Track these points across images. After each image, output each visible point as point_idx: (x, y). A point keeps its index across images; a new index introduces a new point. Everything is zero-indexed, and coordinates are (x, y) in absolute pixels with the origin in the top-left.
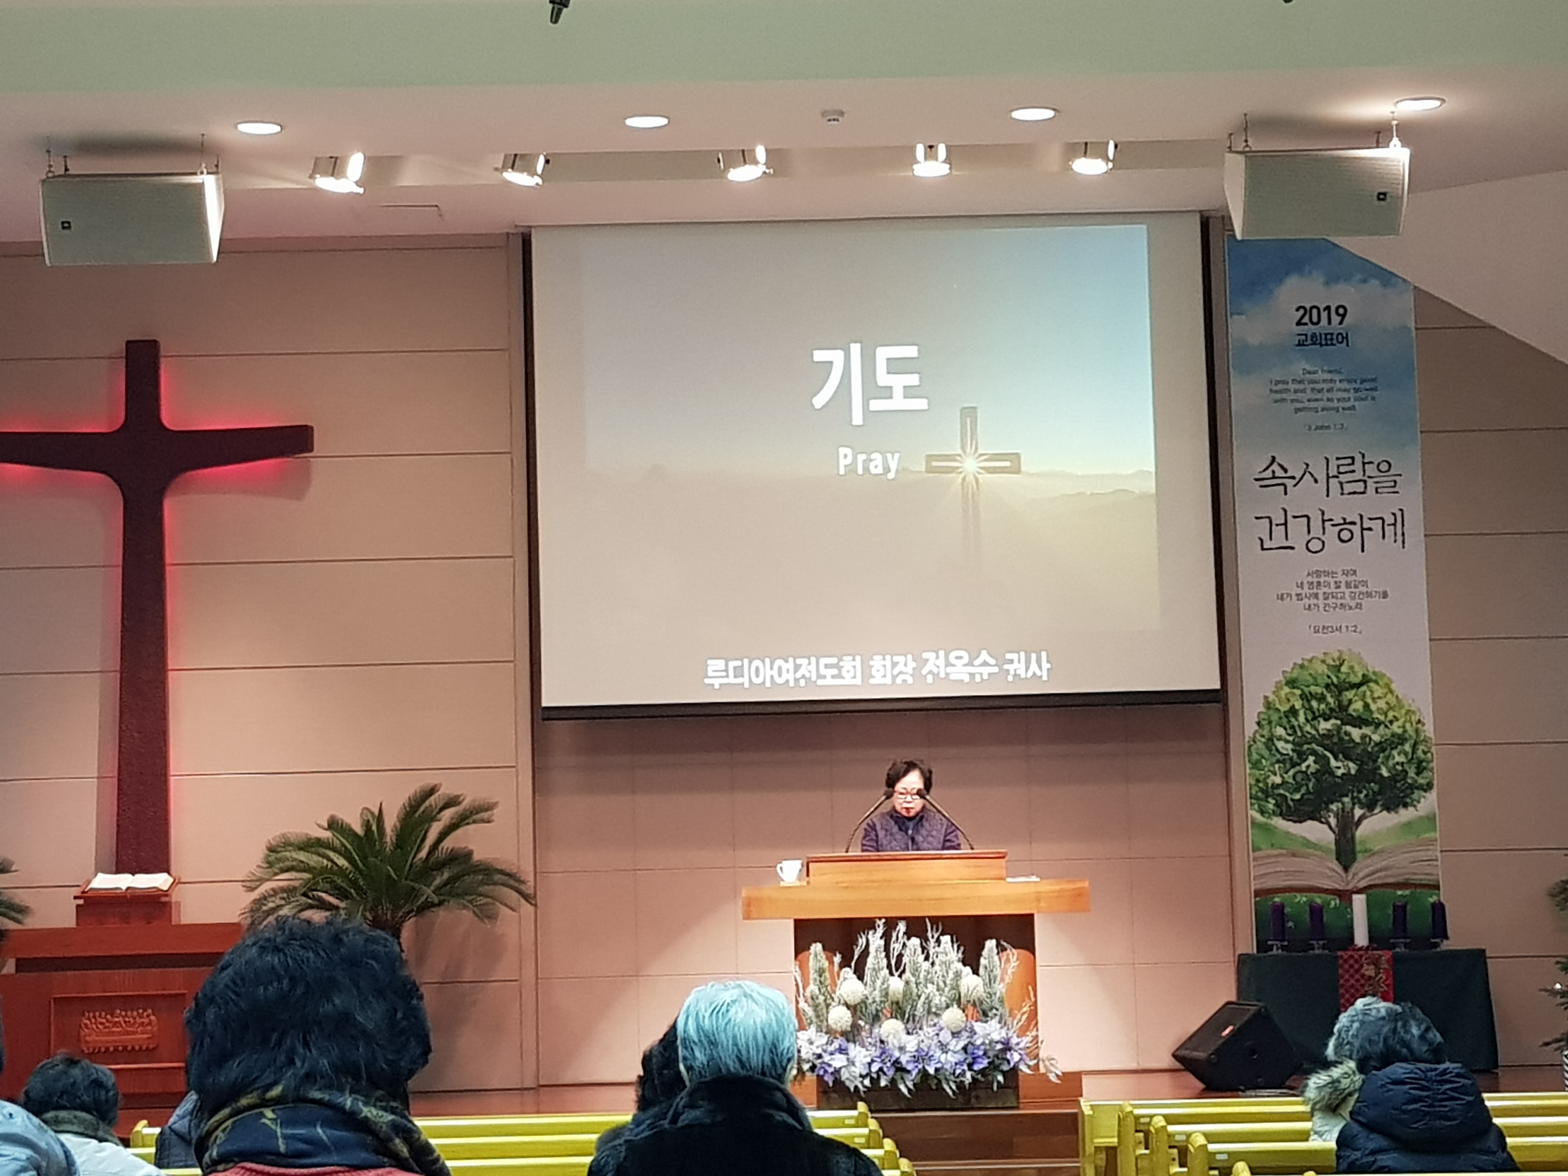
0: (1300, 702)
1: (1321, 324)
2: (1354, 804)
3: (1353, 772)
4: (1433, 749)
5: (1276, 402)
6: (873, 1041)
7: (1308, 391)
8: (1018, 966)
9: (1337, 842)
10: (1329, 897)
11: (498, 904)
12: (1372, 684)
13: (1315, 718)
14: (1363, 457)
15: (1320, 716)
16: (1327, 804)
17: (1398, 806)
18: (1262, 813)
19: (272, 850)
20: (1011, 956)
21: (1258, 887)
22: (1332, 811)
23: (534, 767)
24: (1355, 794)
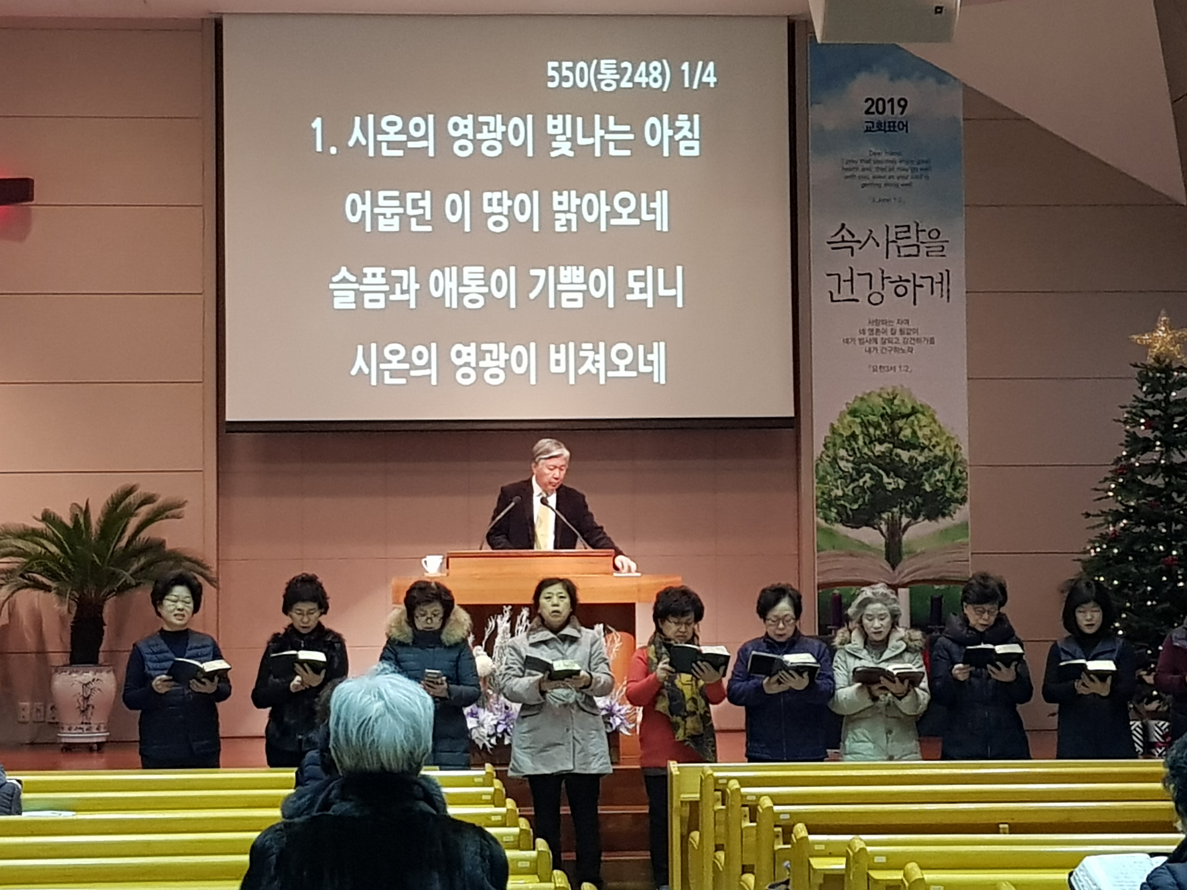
0: (860, 429)
1: (886, 114)
2: (902, 514)
3: (901, 487)
4: (968, 469)
5: (847, 177)
6: (499, 707)
7: (874, 170)
8: (621, 646)
9: (887, 545)
12: (919, 415)
13: (871, 442)
14: (918, 225)
15: (875, 440)
16: (879, 513)
17: (937, 516)
18: (826, 520)
20: (615, 638)
21: (821, 581)
22: (884, 519)
23: (218, 472)
24: (903, 506)
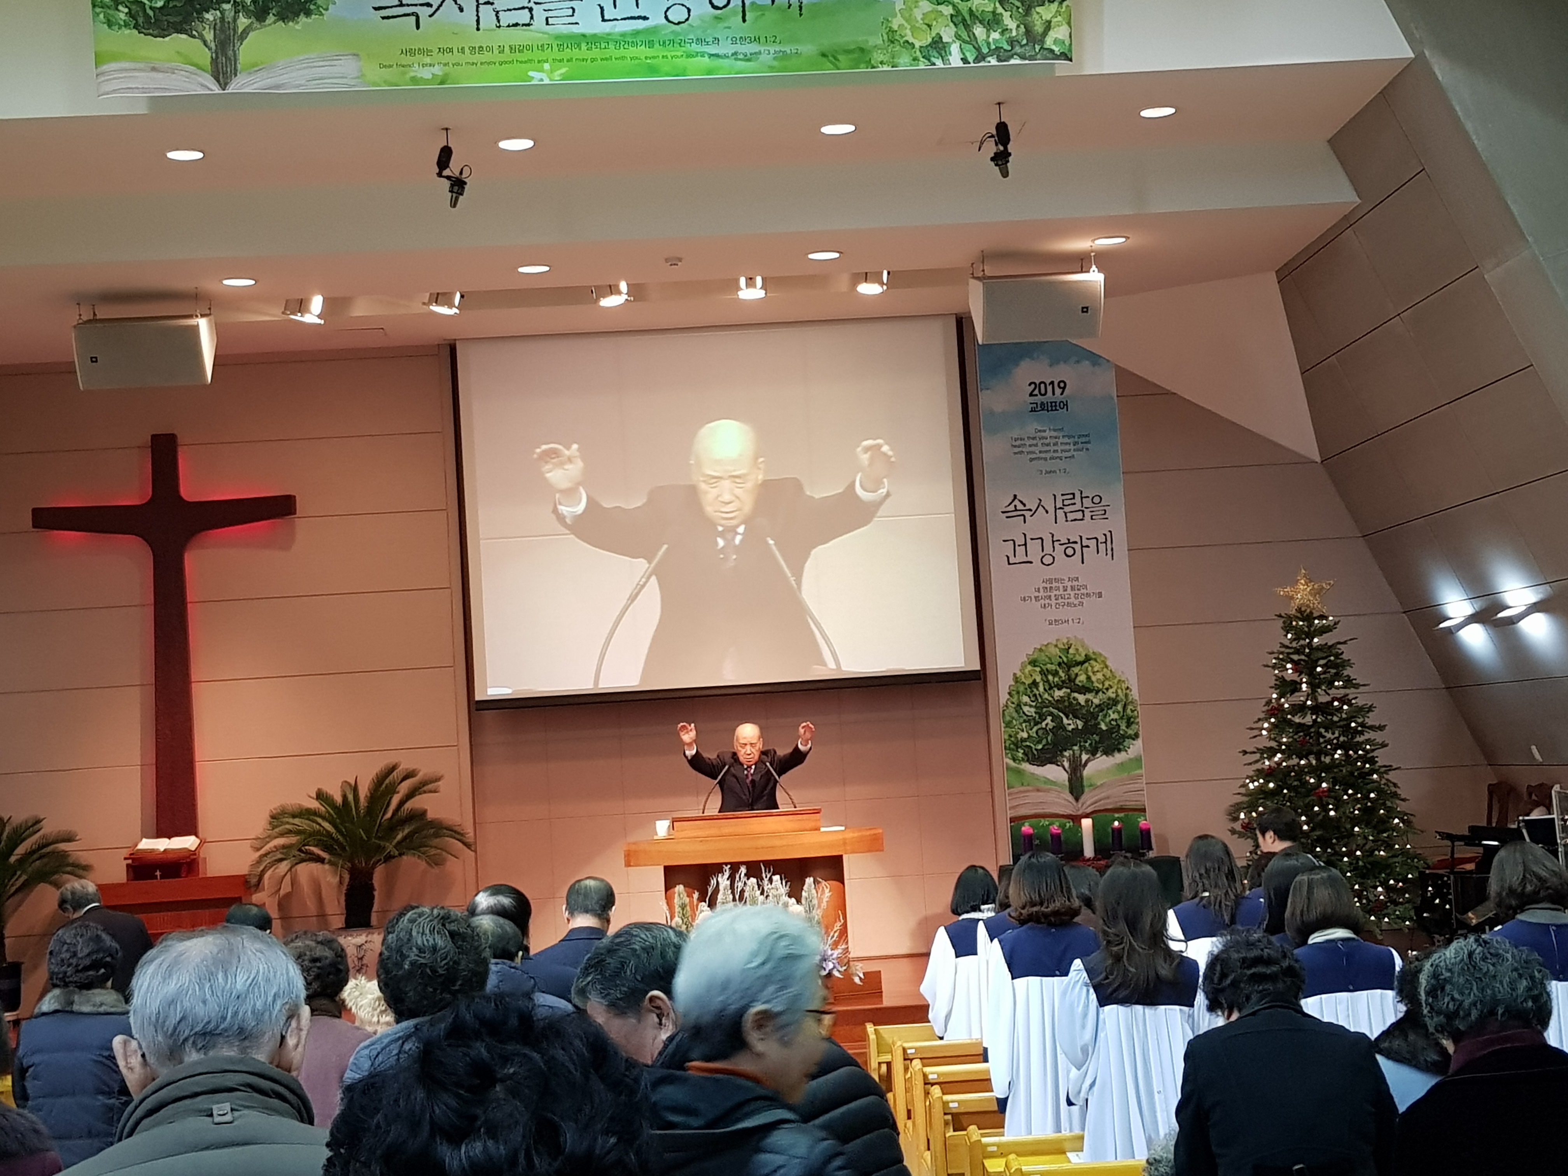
0: (1040, 677)
1: (1048, 395)
2: (1081, 751)
3: (1080, 727)
4: (1139, 708)
5: (1017, 453)
7: (1039, 445)
8: (831, 894)
9: (1070, 780)
10: (1067, 820)
11: (444, 853)
12: (1091, 662)
13: (1051, 688)
14: (1081, 492)
15: (1055, 686)
16: (1061, 751)
17: (1113, 751)
18: (1014, 760)
19: (273, 817)
20: (825, 888)
21: (1012, 816)
22: (1065, 756)
23: (471, 745)
24: (1082, 744)
